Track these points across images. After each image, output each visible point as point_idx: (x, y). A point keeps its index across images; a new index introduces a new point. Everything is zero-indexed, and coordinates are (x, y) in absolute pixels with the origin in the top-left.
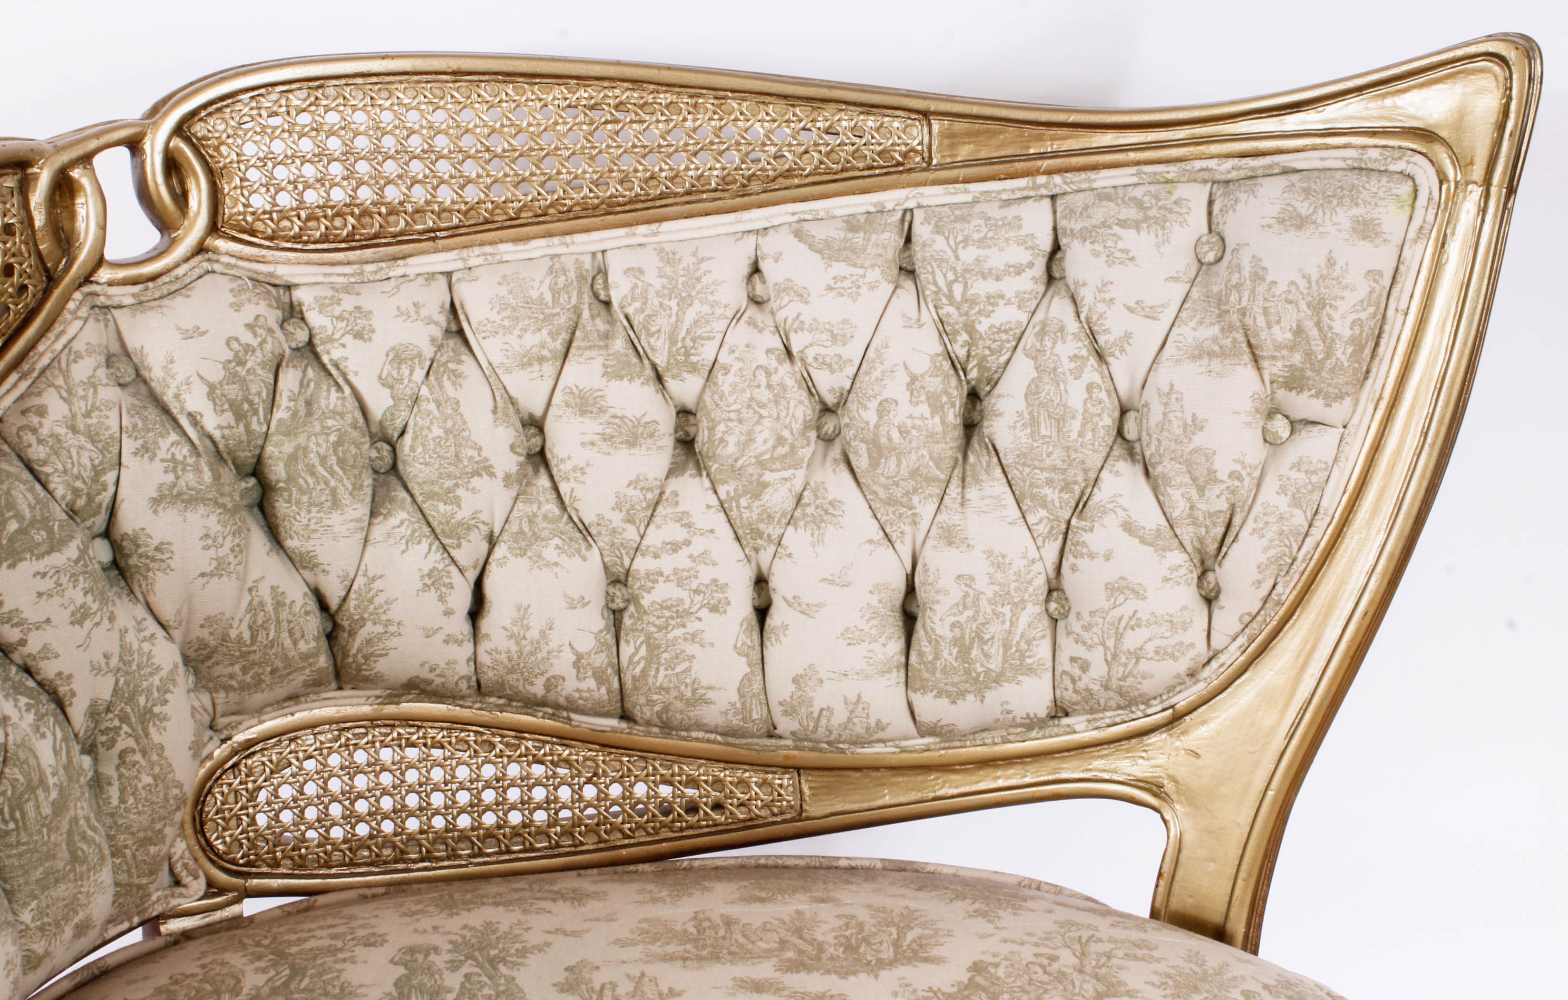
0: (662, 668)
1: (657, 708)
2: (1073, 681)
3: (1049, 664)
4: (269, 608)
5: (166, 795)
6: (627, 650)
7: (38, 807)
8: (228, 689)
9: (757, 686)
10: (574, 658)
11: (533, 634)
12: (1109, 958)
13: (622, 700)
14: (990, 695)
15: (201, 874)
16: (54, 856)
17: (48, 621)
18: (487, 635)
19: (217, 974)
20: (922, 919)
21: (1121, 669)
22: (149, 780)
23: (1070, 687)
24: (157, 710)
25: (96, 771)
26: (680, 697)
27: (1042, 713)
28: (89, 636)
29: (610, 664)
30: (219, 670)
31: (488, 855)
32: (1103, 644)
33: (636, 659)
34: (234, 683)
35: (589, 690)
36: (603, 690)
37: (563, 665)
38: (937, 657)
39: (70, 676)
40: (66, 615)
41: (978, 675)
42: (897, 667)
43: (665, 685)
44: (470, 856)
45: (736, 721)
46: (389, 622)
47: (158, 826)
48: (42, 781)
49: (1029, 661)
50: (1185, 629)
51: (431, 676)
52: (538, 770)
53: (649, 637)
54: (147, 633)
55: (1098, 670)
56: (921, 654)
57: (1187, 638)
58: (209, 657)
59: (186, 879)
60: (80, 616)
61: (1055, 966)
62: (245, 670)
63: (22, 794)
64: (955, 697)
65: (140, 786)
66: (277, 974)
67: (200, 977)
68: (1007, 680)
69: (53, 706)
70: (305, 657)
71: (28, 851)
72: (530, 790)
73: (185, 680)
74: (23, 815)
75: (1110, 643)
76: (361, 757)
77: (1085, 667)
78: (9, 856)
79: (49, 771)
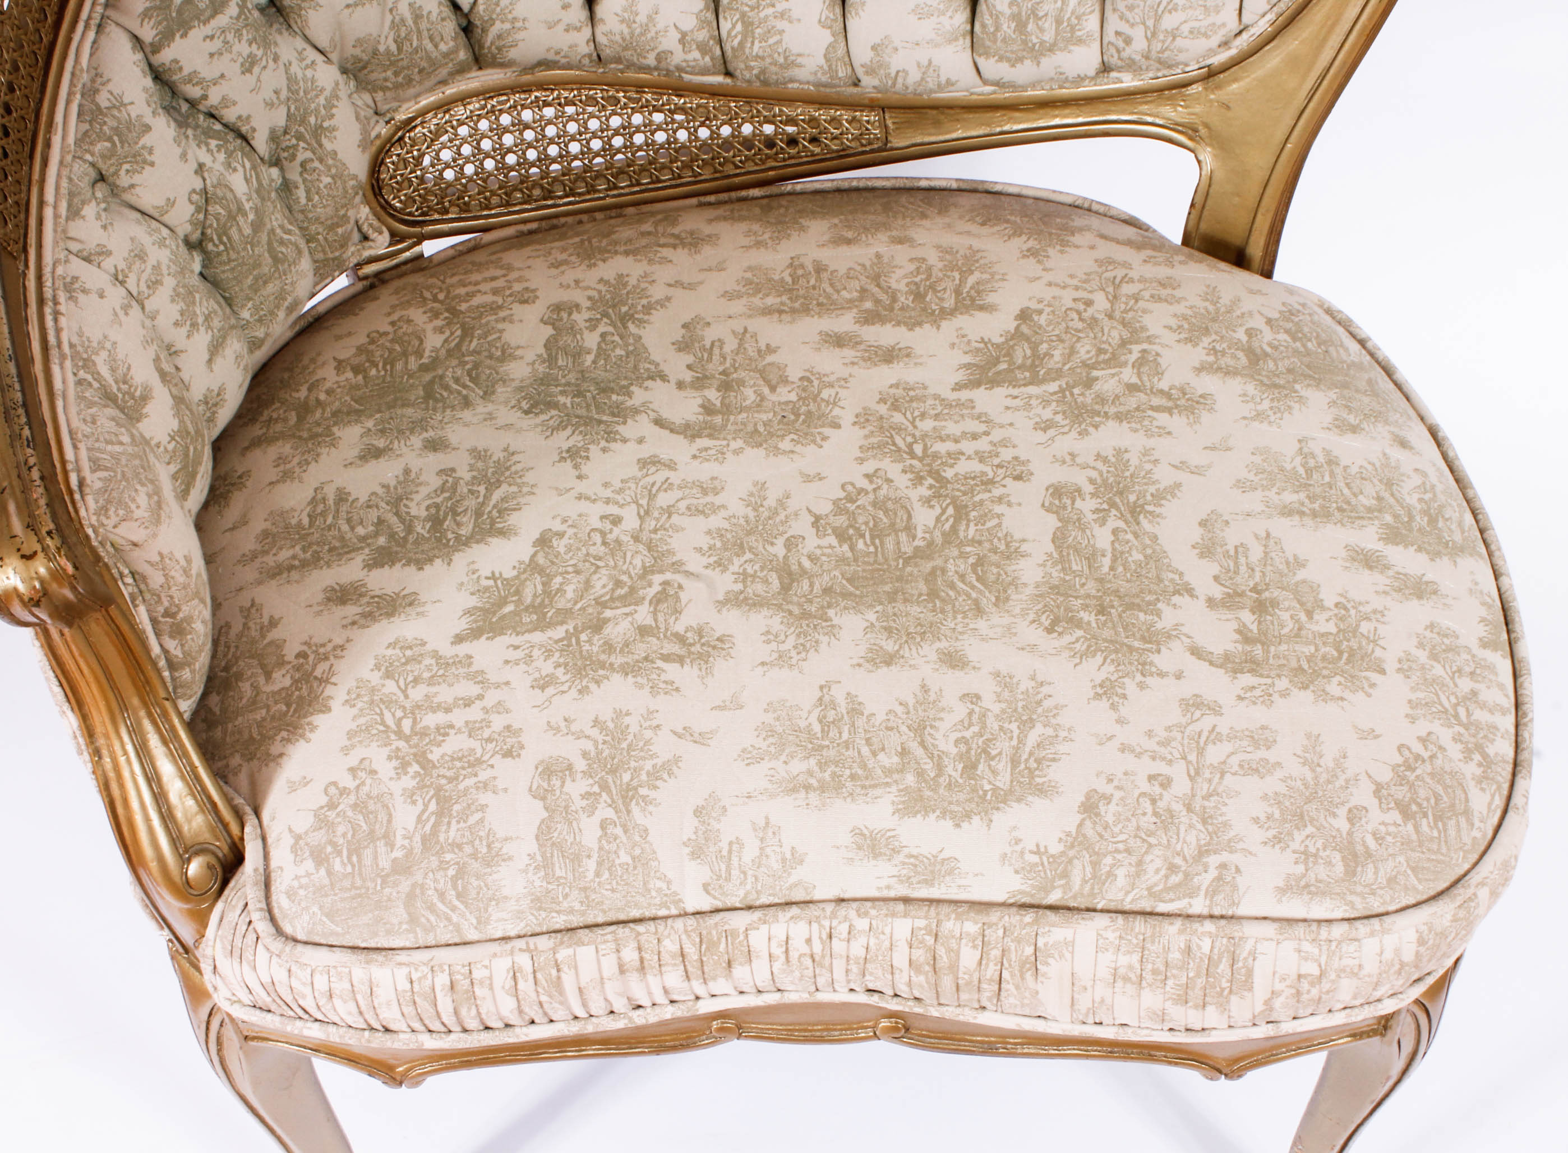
0: (756, 42)
1: (755, 72)
2: (1118, 51)
3: (1097, 35)
4: (410, 22)
5: (344, 188)
6: (725, 26)
7: (240, 230)
8: (384, 89)
9: (841, 51)
10: (679, 36)
11: (641, 18)
12: (1137, 301)
13: (725, 63)
14: (1045, 61)
15: (384, 229)
16: (260, 265)
17: (222, 76)
18: (602, 20)
19: (405, 334)
20: (982, 262)
21: (1160, 45)
22: (329, 180)
23: (1116, 55)
24: (326, 124)
25: (284, 178)
26: (775, 63)
27: (1092, 73)
28: (259, 80)
29: (712, 37)
30: (374, 76)
31: (622, 188)
32: (1144, 24)
33: (733, 34)
34: (389, 84)
35: (695, 60)
36: (707, 59)
37: (670, 42)
38: (998, 28)
39: (249, 117)
40: (237, 67)
41: (1034, 45)
42: (964, 36)
43: (761, 54)
44: (606, 190)
45: (824, 79)
46: (515, 19)
47: (342, 212)
48: (241, 210)
49: (1079, 33)
50: (1218, 12)
51: (557, 58)
52: (658, 117)
53: (743, 15)
54: (308, 61)
55: (1139, 44)
56: (984, 26)
57: (1218, 19)
58: (364, 67)
59: (373, 235)
60: (249, 65)
61: (1090, 311)
62: (396, 74)
63: (225, 225)
64: (1015, 61)
65: (321, 186)
66: (452, 334)
67: (391, 336)
68: (1061, 50)
69: (239, 141)
70: (446, 55)
71: (239, 265)
72: (652, 134)
73: (346, 87)
74: (229, 239)
75: (1150, 23)
76: (505, 120)
77: (1128, 41)
78: (224, 272)
79: (244, 199)
